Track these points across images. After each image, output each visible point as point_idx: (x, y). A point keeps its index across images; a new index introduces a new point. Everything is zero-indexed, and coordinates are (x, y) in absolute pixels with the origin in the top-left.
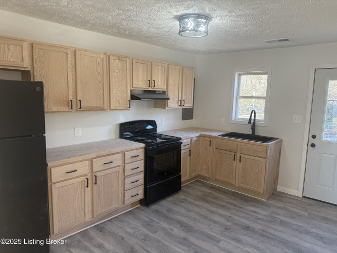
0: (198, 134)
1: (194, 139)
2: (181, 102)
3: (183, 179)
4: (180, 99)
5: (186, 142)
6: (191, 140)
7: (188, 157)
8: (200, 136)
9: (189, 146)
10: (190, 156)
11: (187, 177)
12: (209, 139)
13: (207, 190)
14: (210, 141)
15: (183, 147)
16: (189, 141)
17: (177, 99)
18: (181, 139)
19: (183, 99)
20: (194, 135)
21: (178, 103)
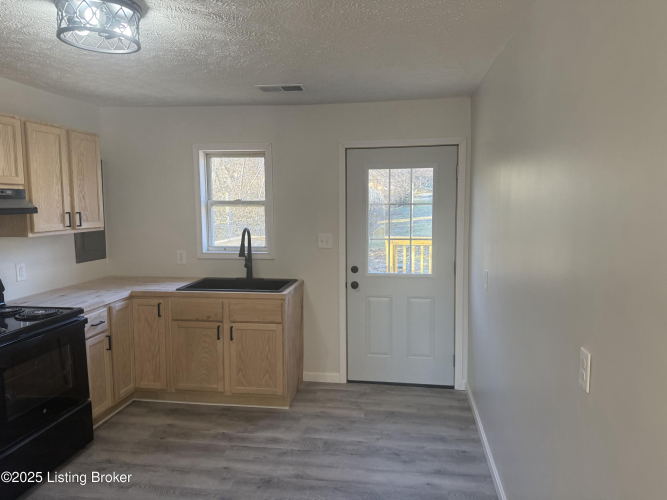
0: (126, 293)
1: (118, 306)
2: (72, 217)
3: (96, 411)
4: (68, 209)
5: (96, 318)
6: (110, 310)
7: (107, 354)
8: (131, 297)
9: (105, 326)
10: (110, 349)
11: (108, 403)
12: (155, 302)
13: (162, 421)
14: (159, 305)
15: (88, 332)
16: (106, 314)
17: (59, 211)
18: (81, 311)
19: (77, 210)
20: (116, 297)
21: (63, 221)
